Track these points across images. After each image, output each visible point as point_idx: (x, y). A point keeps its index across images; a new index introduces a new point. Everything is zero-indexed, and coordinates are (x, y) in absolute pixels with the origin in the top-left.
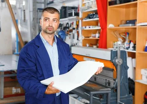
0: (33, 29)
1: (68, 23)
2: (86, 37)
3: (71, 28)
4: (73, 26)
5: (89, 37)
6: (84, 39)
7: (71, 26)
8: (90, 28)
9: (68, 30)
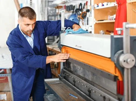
0: (41, 15)
1: (81, 4)
2: (98, 21)
3: (85, 10)
4: (87, 7)
5: (103, 20)
6: (96, 23)
7: (84, 8)
8: (103, 5)
9: (80, 12)
